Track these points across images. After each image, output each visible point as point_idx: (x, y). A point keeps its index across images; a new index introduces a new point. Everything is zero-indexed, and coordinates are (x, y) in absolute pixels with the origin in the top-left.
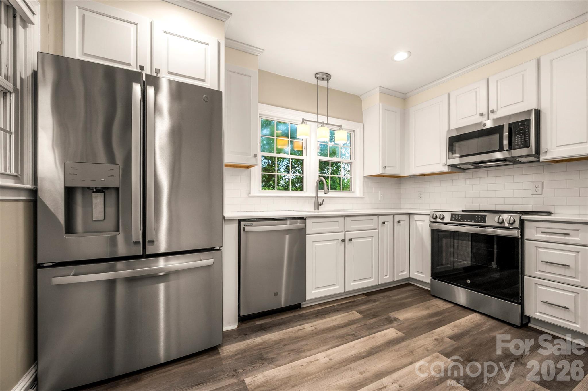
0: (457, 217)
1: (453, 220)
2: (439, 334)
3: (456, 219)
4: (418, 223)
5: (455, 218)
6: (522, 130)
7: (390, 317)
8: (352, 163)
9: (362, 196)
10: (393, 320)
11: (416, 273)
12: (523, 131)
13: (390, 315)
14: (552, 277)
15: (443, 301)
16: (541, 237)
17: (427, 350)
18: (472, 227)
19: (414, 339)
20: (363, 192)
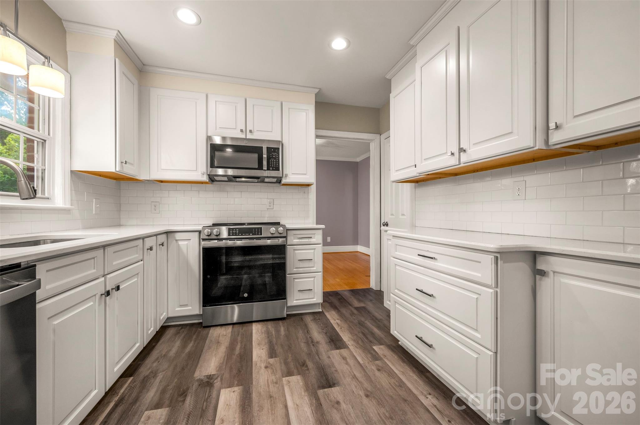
0: (235, 231)
1: (231, 235)
2: (261, 361)
3: (234, 234)
4: (180, 243)
5: (233, 232)
6: (274, 155)
7: (200, 381)
8: (45, 141)
9: (68, 206)
10: (207, 380)
11: (177, 309)
12: (275, 157)
13: (198, 378)
14: (303, 270)
15: (219, 327)
16: (297, 242)
17: (276, 383)
18: (249, 240)
19: (254, 383)
20: (71, 200)
